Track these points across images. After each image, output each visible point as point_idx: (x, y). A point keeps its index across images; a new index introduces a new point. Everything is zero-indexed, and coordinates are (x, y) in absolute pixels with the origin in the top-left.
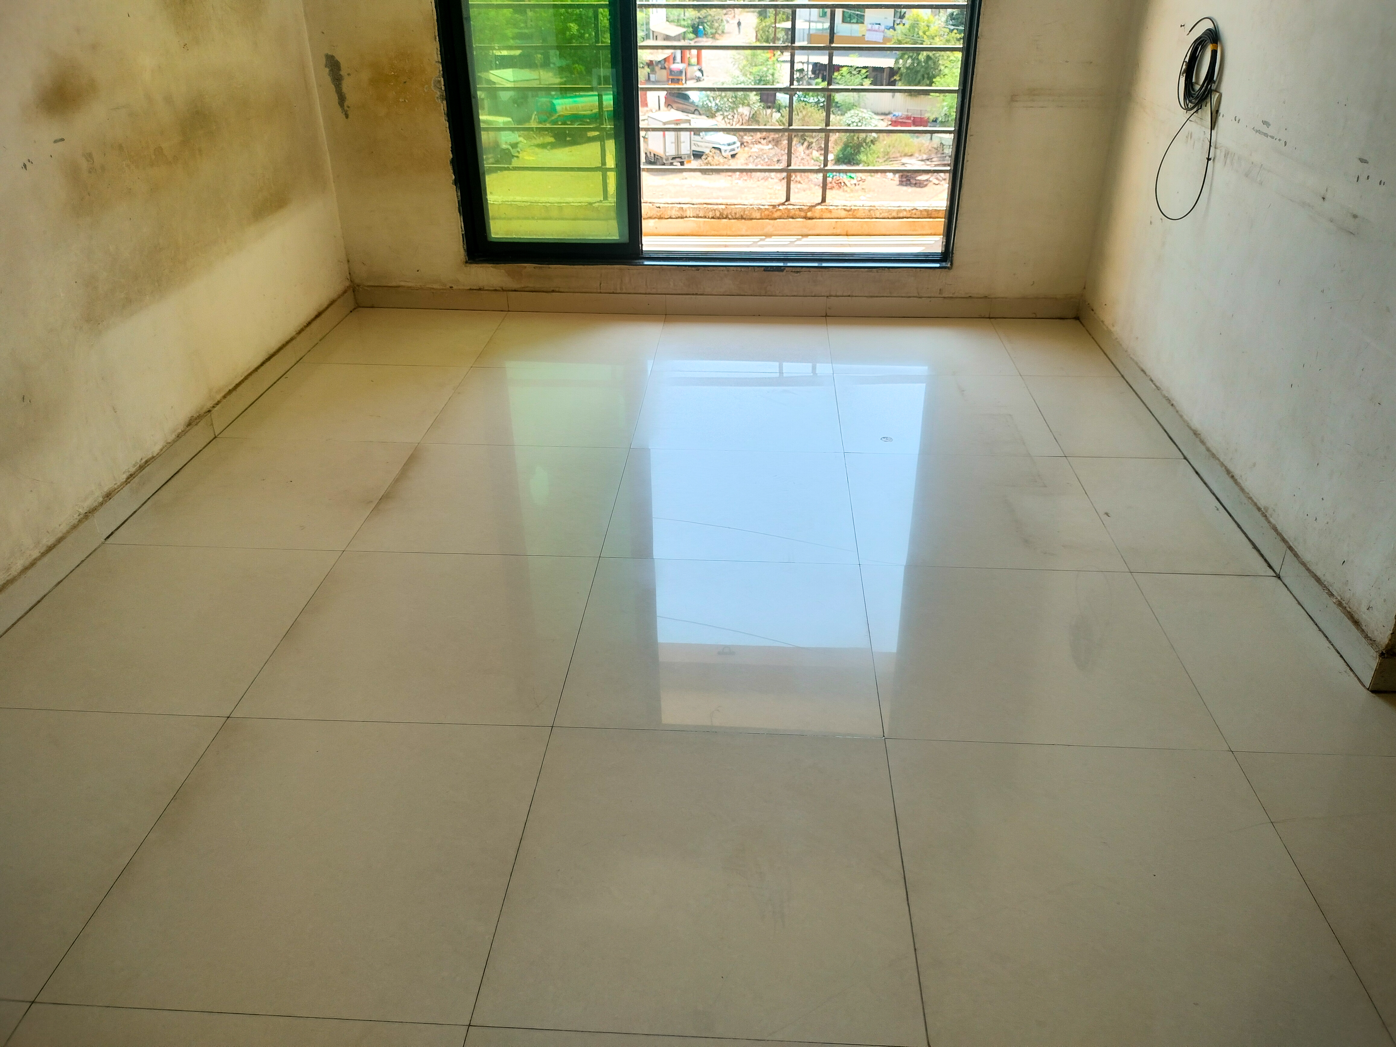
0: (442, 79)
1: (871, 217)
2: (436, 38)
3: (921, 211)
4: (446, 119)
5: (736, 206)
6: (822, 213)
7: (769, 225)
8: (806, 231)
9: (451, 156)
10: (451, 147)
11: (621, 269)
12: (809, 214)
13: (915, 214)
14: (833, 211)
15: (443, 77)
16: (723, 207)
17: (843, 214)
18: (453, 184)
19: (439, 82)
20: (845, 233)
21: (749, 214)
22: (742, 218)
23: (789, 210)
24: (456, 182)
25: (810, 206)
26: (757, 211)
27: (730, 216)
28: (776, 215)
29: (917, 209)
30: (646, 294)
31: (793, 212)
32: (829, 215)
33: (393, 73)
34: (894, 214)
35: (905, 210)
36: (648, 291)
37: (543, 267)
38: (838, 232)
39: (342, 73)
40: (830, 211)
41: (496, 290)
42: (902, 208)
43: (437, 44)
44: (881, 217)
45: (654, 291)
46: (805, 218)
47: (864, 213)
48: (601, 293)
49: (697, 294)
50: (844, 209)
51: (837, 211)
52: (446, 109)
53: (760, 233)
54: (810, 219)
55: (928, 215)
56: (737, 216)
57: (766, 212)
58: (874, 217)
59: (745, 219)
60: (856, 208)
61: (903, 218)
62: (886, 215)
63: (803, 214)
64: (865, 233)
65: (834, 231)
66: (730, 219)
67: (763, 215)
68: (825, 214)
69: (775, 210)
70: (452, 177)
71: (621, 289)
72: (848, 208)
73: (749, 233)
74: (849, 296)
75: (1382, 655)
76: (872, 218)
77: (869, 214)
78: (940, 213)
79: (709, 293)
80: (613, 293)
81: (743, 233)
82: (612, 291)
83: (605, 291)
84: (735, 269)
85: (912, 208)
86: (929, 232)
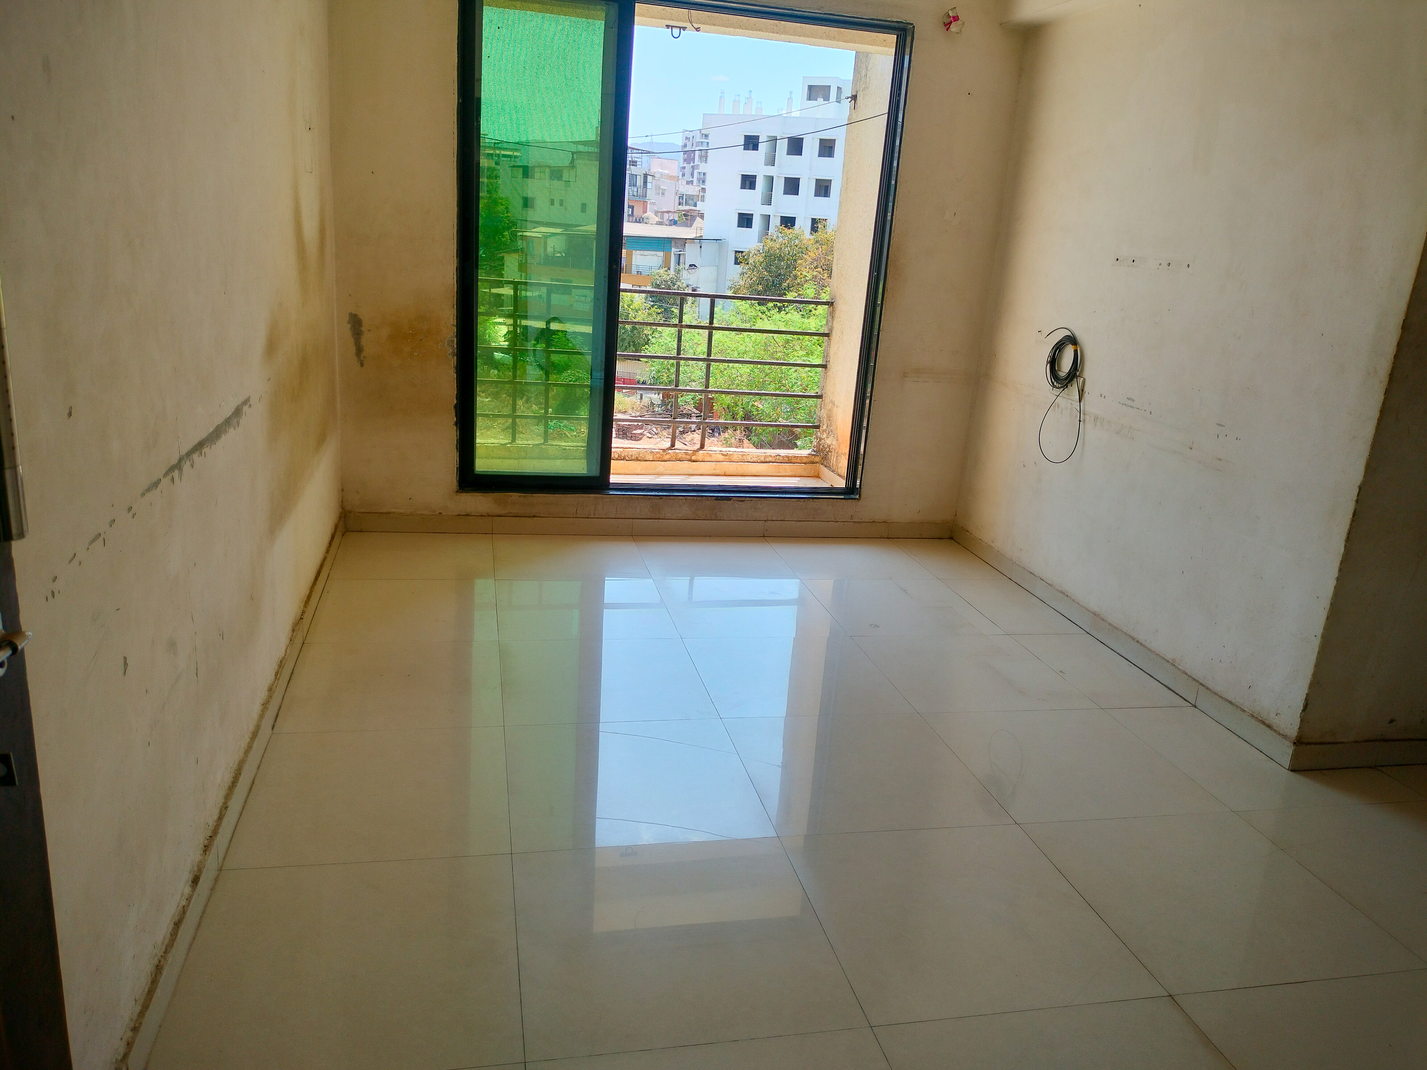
0: (456, 339)
1: (743, 461)
2: (454, 306)
3: (783, 457)
4: (455, 371)
5: (632, 450)
6: (704, 457)
7: (661, 466)
8: (691, 471)
9: (456, 402)
10: (456, 395)
11: (595, 498)
12: (694, 458)
13: (779, 459)
14: (712, 455)
15: (456, 337)
16: (621, 450)
17: (721, 458)
18: (453, 425)
19: (453, 341)
20: (723, 474)
21: (643, 457)
22: (637, 460)
23: (677, 454)
24: (456, 424)
25: (694, 450)
26: (650, 454)
27: (627, 458)
28: (667, 457)
29: (780, 456)
30: (616, 518)
31: (680, 456)
32: (709, 459)
33: (411, 332)
34: (762, 459)
35: (771, 456)
36: (618, 516)
37: (527, 496)
38: (718, 472)
39: (363, 329)
40: (710, 456)
41: (482, 516)
42: (769, 454)
43: (454, 311)
44: (752, 461)
45: (623, 516)
46: (691, 460)
47: (738, 457)
48: (576, 517)
49: (659, 519)
50: (722, 454)
51: (715, 455)
52: (455, 363)
53: (653, 472)
54: (694, 461)
55: (789, 460)
56: (633, 458)
57: (658, 455)
58: (746, 461)
59: (640, 460)
60: (731, 453)
61: (770, 462)
62: (755, 459)
63: (688, 457)
64: (740, 473)
65: (714, 472)
66: (626, 460)
67: (655, 457)
68: (706, 457)
69: (665, 453)
70: (454, 419)
71: (594, 514)
72: (725, 453)
73: (643, 472)
74: (782, 520)
75: (1295, 743)
76: (745, 462)
77: (742, 458)
78: (798, 459)
79: (669, 518)
80: (587, 518)
81: (638, 472)
82: (586, 516)
83: (579, 516)
84: (692, 498)
85: (776, 455)
86: (790, 474)
